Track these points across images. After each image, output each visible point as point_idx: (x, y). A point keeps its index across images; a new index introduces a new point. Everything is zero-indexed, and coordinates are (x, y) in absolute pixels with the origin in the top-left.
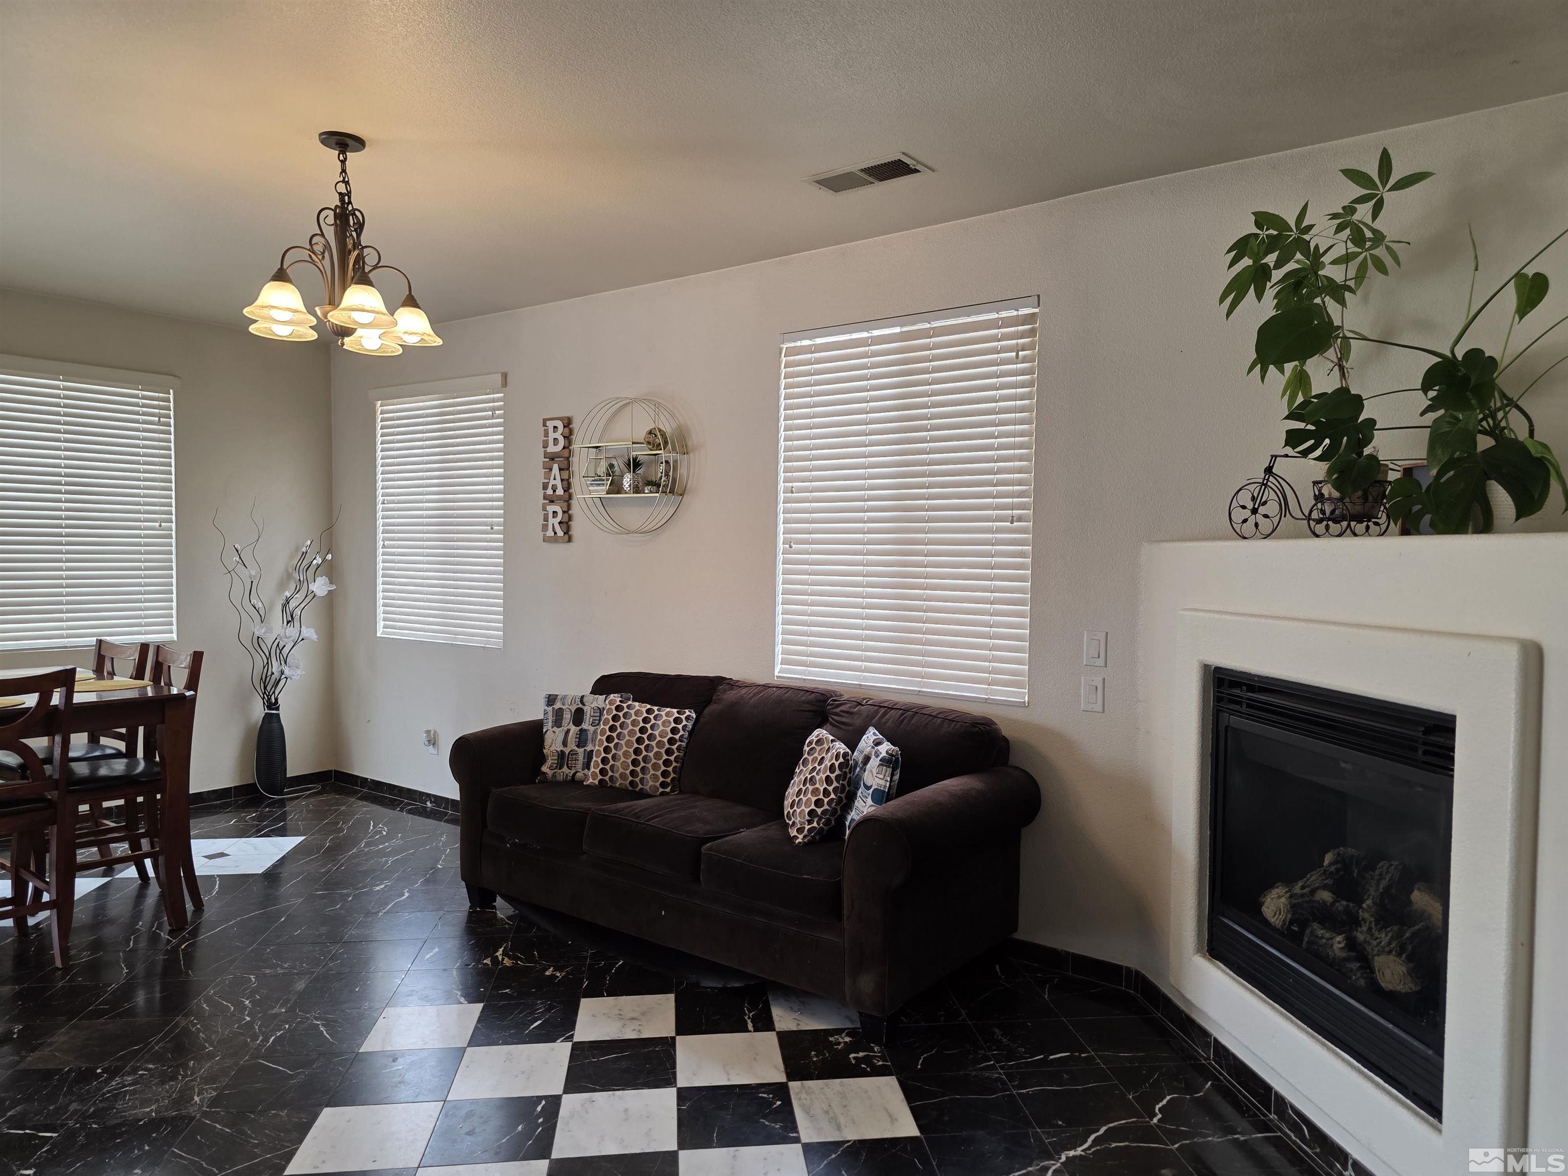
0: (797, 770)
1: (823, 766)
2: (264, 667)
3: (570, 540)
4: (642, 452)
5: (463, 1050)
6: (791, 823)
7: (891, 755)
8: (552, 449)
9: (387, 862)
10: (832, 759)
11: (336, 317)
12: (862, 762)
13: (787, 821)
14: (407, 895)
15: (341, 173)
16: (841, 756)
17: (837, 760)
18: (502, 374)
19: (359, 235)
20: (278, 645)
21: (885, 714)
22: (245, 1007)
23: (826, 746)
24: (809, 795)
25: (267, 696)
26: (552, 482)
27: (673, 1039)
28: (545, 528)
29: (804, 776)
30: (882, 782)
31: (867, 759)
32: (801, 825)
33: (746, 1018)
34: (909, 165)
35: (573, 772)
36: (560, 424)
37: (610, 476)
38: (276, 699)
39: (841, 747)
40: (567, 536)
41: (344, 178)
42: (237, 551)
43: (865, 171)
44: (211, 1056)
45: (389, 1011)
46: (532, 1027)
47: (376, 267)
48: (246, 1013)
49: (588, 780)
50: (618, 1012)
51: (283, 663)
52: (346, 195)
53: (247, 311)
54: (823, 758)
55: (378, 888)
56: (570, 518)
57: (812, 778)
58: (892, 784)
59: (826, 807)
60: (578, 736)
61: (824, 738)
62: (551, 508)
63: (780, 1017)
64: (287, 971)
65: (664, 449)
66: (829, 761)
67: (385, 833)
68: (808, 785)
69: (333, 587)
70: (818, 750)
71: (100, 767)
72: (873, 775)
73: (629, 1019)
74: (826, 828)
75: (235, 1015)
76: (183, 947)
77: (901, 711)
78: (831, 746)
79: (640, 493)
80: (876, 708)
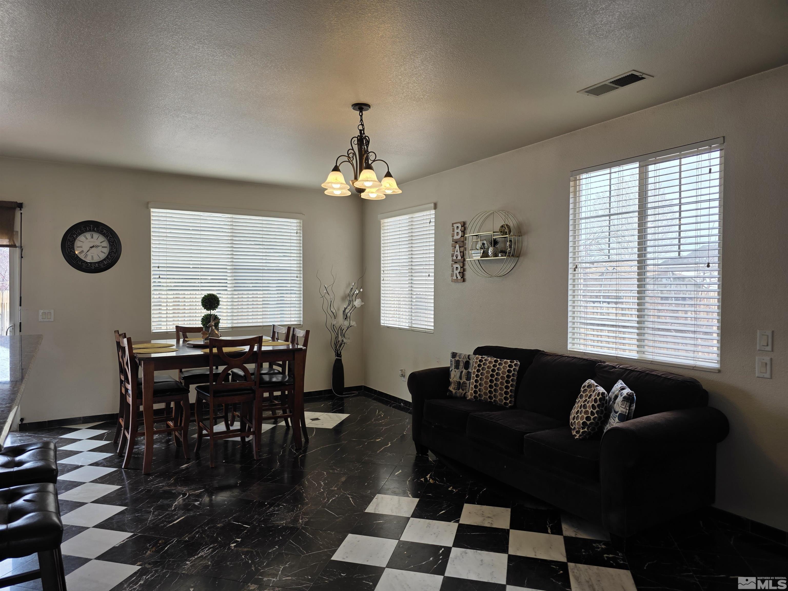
0: (577, 400)
1: (591, 399)
2: (336, 338)
3: (464, 281)
4: (498, 237)
5: (408, 519)
6: (573, 428)
7: (629, 395)
8: (456, 237)
9: (382, 429)
10: (595, 396)
11: (358, 184)
12: (613, 398)
13: (571, 427)
14: (390, 444)
15: (360, 121)
16: (600, 394)
17: (598, 396)
18: (434, 204)
19: (367, 147)
20: (341, 329)
21: (629, 373)
22: (321, 485)
23: (593, 389)
24: (583, 414)
25: (337, 351)
26: (456, 253)
27: (508, 530)
28: (452, 275)
29: (580, 404)
30: (624, 410)
31: (616, 397)
32: (578, 429)
33: (548, 526)
34: (638, 76)
35: (464, 392)
36: (460, 225)
37: (483, 249)
38: (340, 352)
39: (601, 389)
40: (462, 279)
41: (362, 123)
42: (326, 288)
43: (614, 82)
44: (307, 504)
45: (378, 496)
46: (440, 513)
47: (374, 161)
48: (322, 488)
49: (469, 397)
50: (482, 513)
51: (343, 336)
52: (363, 130)
53: (323, 185)
54: (591, 395)
55: (378, 440)
56: (464, 270)
57: (585, 405)
58: (630, 411)
59: (592, 421)
60: (467, 375)
61: (592, 384)
62: (455, 266)
63: (566, 529)
64: (338, 472)
65: (509, 235)
66: (594, 397)
67: (382, 416)
68: (582, 409)
69: (363, 303)
70: (588, 391)
71: (273, 377)
72: (619, 405)
73: (487, 517)
74: (592, 432)
75: (317, 488)
76: (300, 457)
77: (638, 373)
78: (596, 388)
79: (497, 257)
80: (624, 370)
